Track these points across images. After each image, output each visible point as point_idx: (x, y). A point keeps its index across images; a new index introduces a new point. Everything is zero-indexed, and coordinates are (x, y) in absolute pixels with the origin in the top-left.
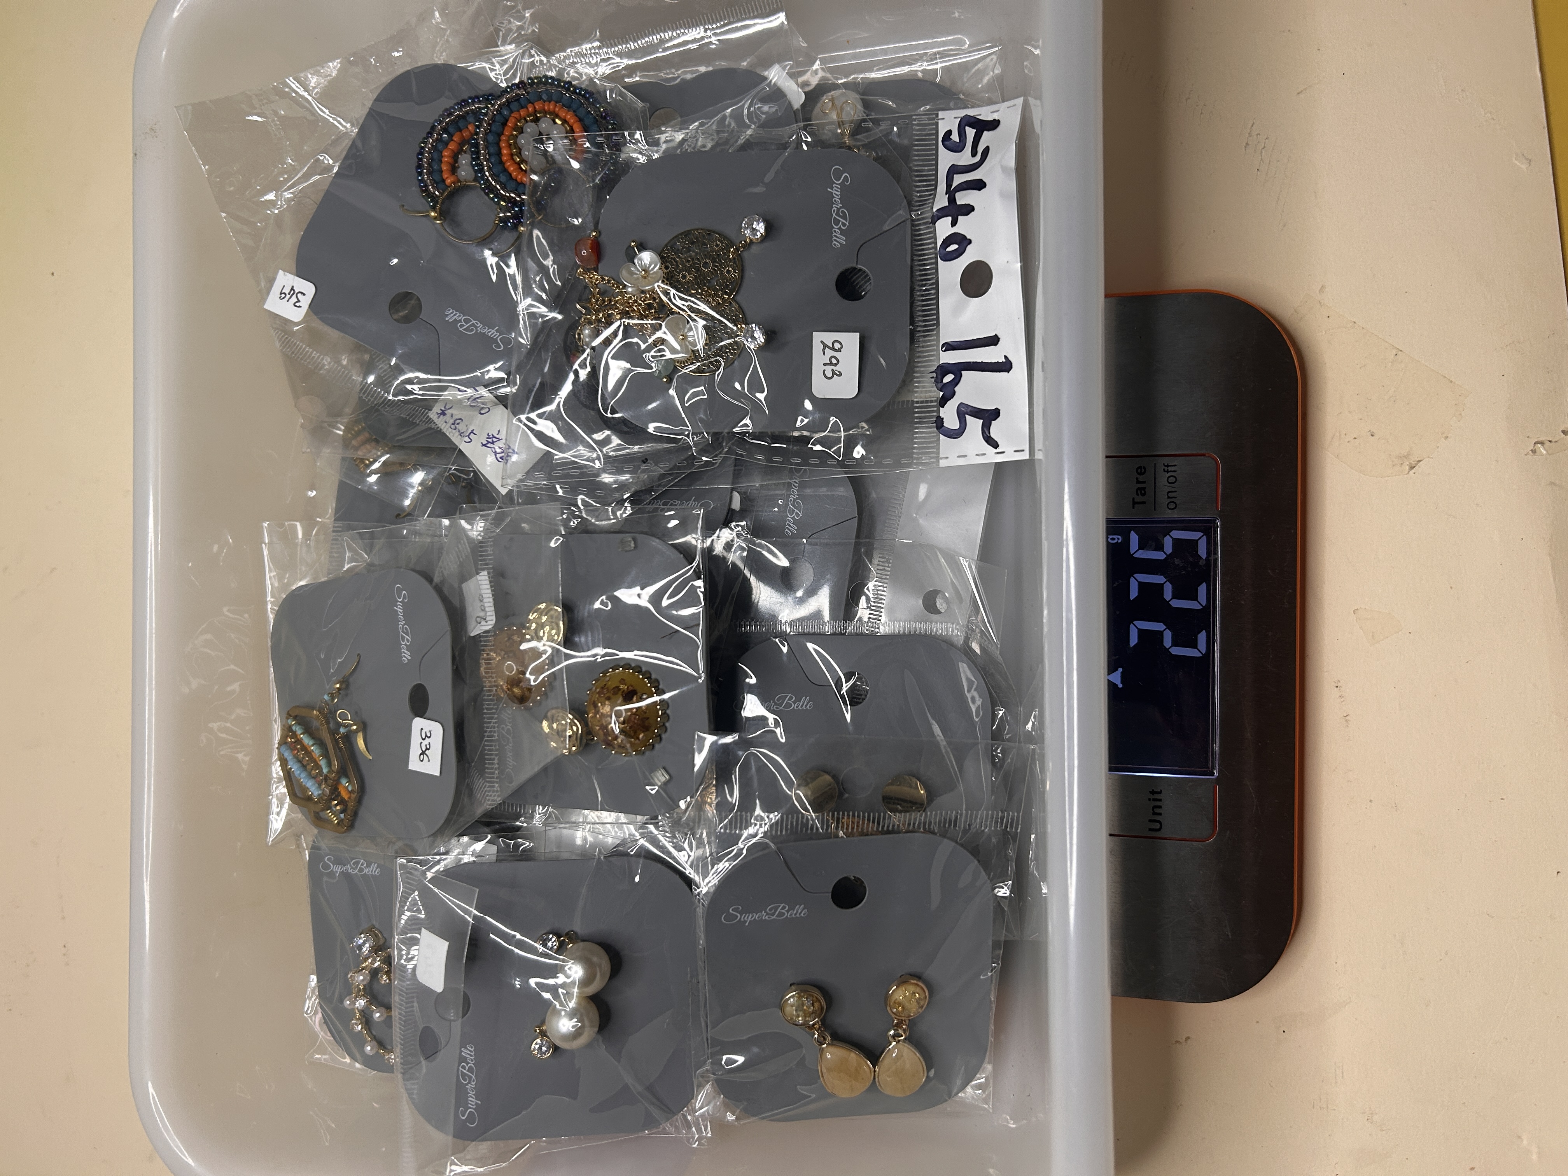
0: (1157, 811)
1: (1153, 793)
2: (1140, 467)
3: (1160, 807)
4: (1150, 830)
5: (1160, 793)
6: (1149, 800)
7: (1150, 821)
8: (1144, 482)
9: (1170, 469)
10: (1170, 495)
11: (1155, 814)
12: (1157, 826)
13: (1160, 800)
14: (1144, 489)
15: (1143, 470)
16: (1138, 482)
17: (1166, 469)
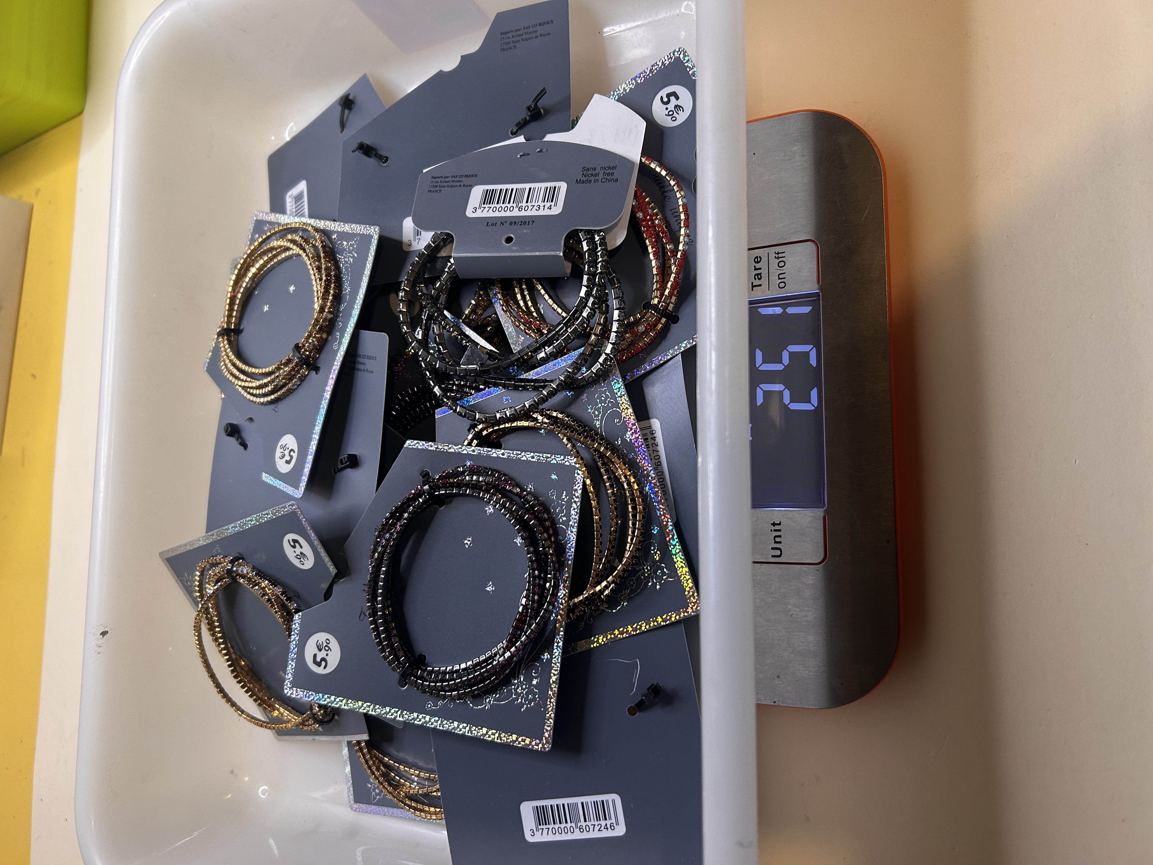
0: (777, 539)
1: (774, 524)
2: (757, 257)
3: (780, 536)
4: (773, 556)
5: (780, 524)
6: (771, 530)
7: (772, 549)
8: (760, 269)
9: (780, 255)
10: (781, 276)
11: (776, 542)
12: (778, 553)
13: (780, 530)
14: (760, 274)
15: (759, 260)
16: (756, 269)
17: (777, 256)
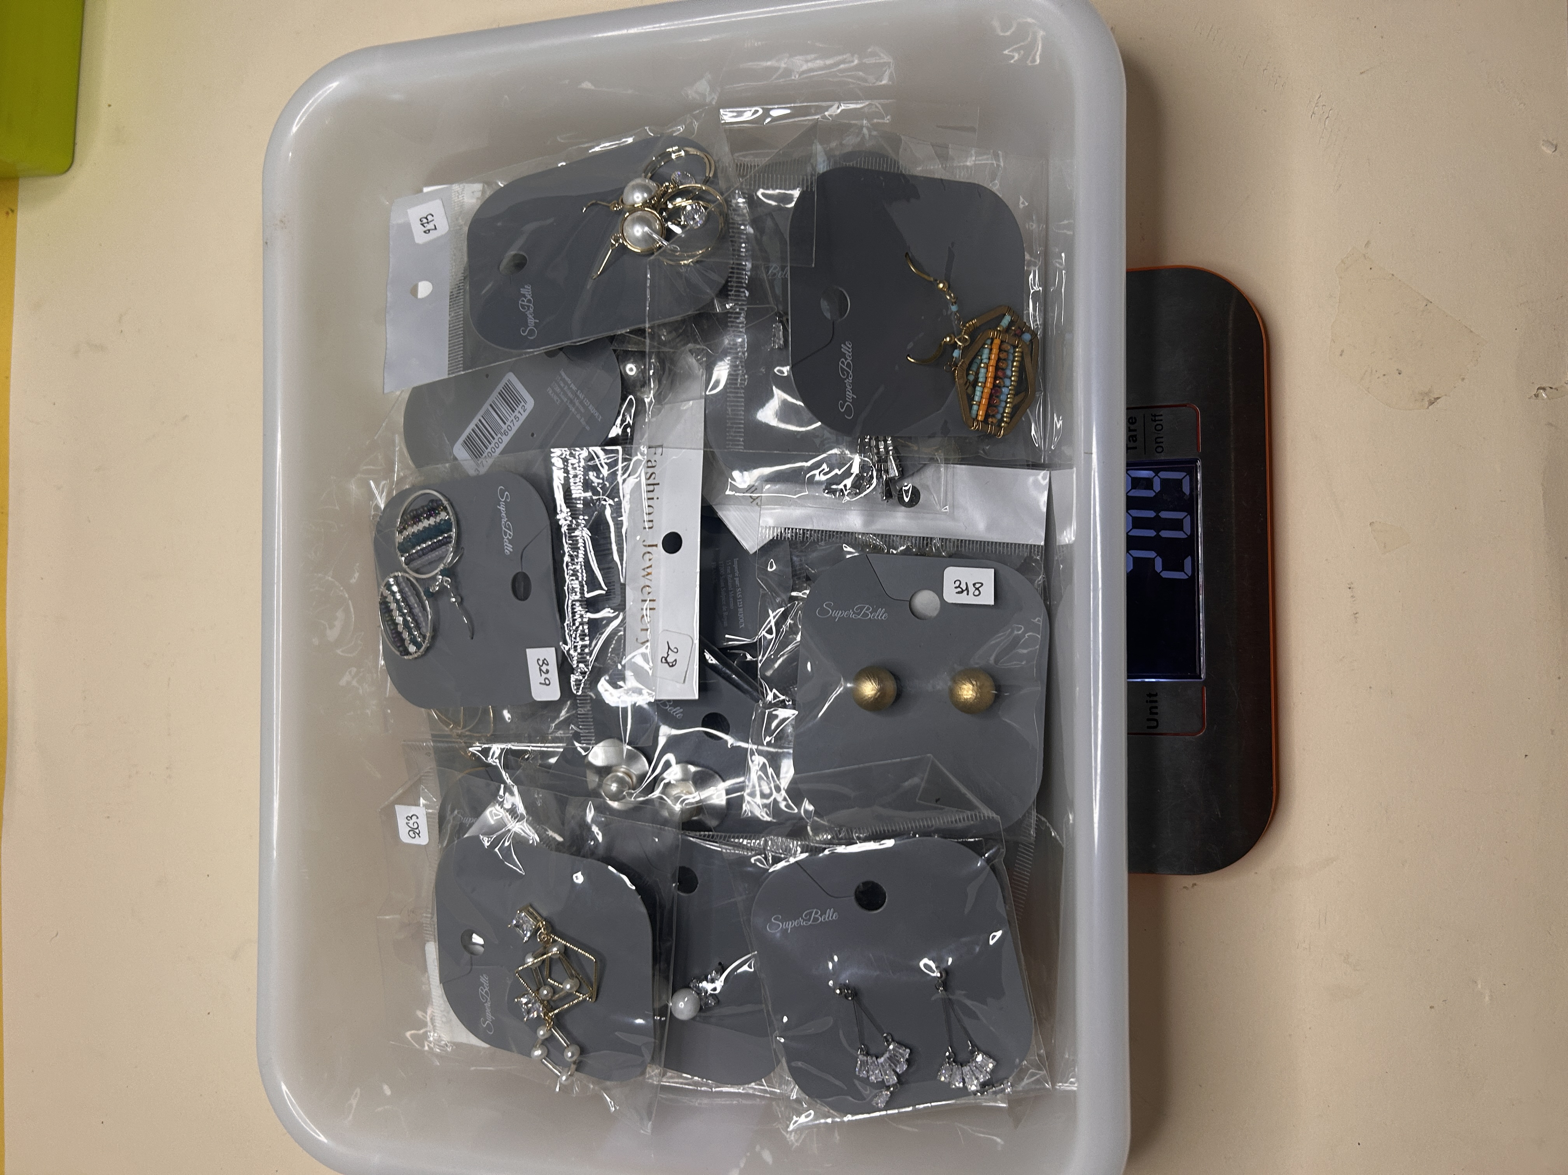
0: (1154, 711)
1: (1150, 695)
2: (1131, 418)
3: (1156, 707)
4: (1149, 727)
5: (1155, 695)
6: (1147, 702)
7: (1148, 720)
8: (1135, 430)
9: (1157, 418)
10: (1159, 440)
11: (1151, 713)
12: (1154, 724)
13: (1156, 701)
14: (1135, 436)
15: (1134, 420)
16: (1130, 430)
17: (1153, 418)
